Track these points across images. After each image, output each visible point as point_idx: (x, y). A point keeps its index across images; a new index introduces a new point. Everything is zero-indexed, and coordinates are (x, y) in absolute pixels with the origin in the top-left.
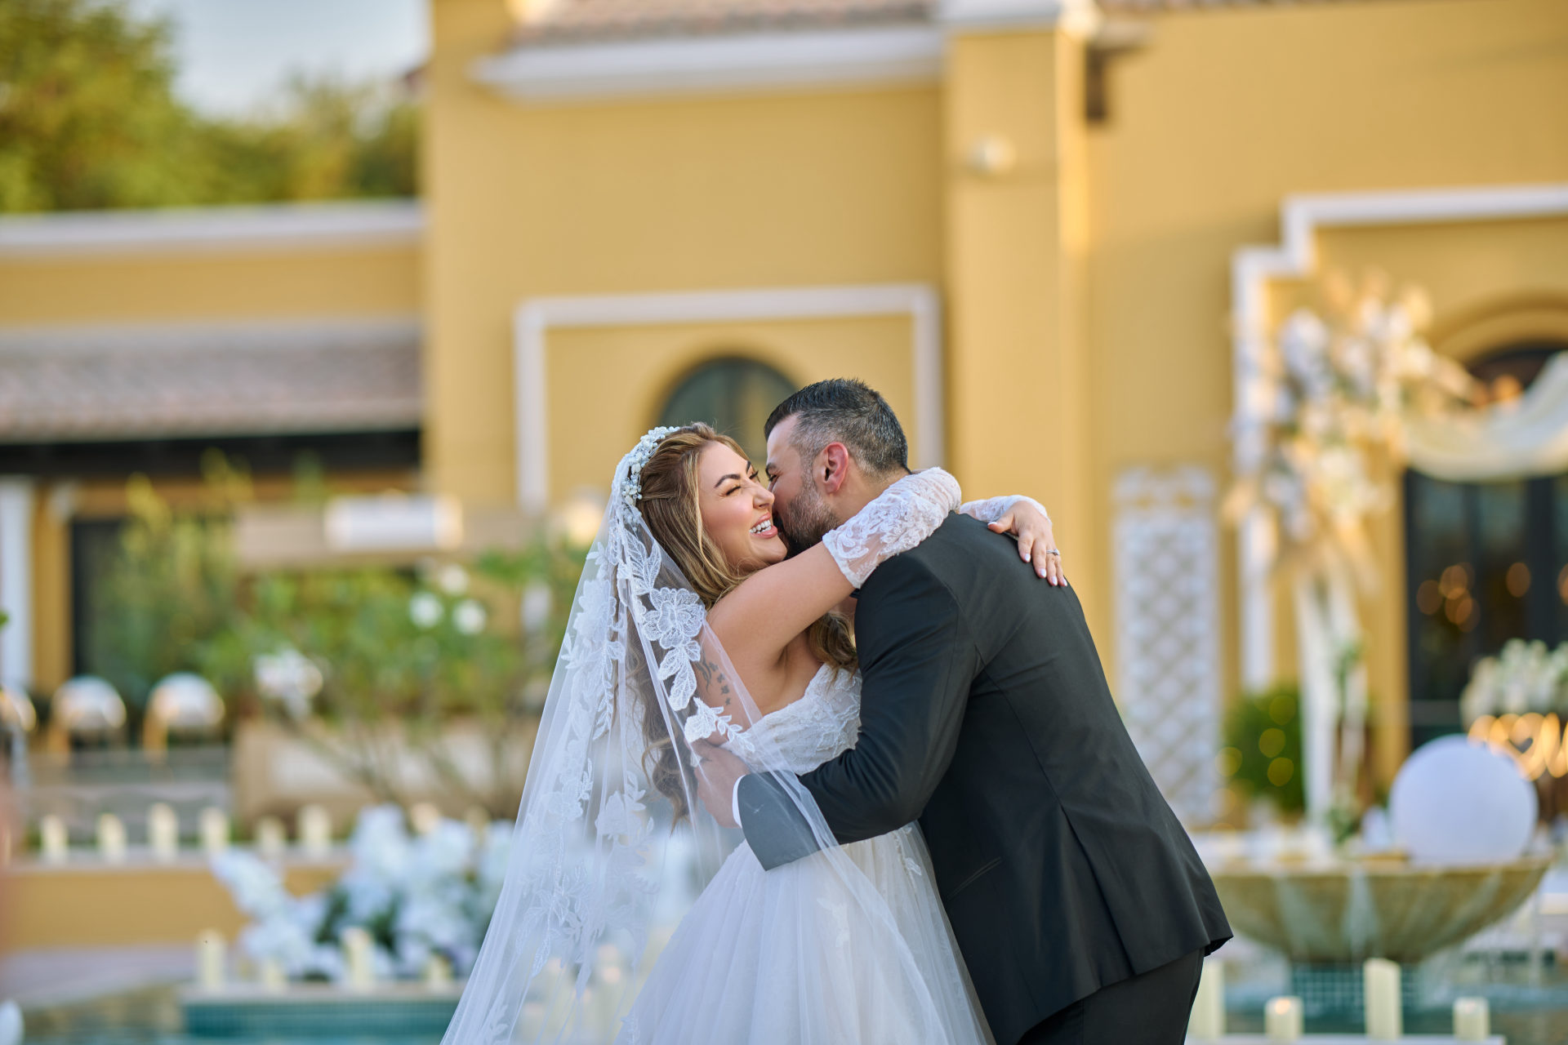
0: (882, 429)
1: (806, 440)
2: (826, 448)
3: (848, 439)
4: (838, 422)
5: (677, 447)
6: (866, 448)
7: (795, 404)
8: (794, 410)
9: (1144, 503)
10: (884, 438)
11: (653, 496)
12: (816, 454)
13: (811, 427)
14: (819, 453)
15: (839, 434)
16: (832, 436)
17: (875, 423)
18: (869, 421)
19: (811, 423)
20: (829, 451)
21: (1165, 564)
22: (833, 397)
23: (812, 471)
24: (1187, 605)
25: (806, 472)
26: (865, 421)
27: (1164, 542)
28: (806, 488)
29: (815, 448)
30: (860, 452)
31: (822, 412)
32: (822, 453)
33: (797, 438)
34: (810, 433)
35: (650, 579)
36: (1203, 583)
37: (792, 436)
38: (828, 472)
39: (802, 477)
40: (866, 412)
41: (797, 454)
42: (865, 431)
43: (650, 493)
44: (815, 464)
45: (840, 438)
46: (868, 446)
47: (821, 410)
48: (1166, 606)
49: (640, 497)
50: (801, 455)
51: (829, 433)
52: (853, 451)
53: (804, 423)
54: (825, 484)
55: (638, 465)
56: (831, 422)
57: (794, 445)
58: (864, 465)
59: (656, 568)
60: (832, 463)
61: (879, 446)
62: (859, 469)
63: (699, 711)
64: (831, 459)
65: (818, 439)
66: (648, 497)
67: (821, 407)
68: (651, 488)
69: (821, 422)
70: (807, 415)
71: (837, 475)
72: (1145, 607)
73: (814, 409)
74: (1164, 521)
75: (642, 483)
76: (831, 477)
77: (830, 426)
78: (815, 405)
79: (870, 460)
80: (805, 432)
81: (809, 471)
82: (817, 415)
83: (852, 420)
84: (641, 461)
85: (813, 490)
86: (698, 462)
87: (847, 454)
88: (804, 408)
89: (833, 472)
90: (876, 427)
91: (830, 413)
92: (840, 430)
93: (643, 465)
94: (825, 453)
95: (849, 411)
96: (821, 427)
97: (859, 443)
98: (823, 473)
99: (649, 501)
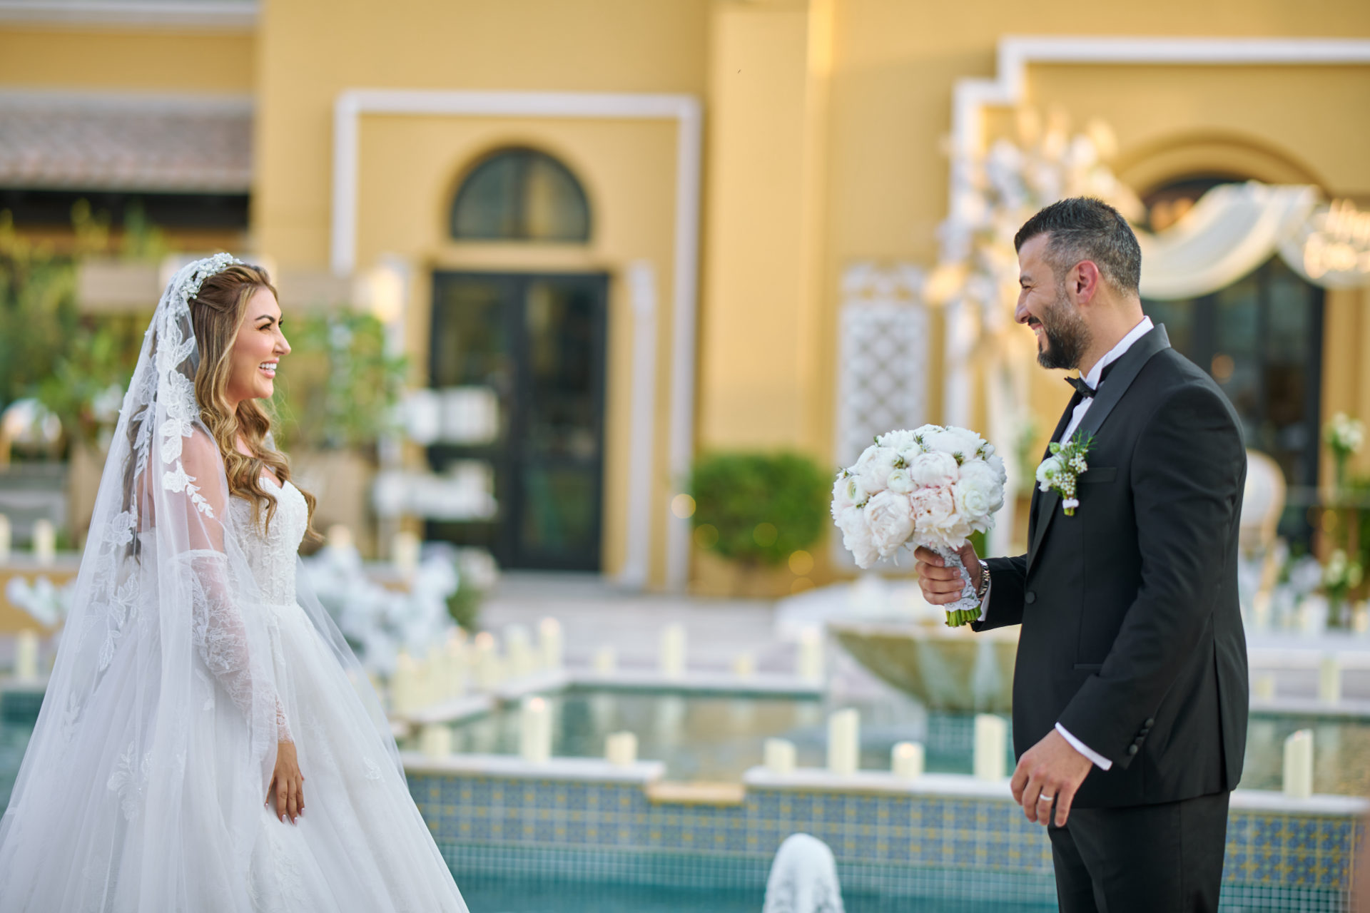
0: (1123, 244)
1: (1058, 257)
2: (1078, 265)
3: (1095, 256)
4: (1086, 241)
5: (242, 277)
6: (1111, 264)
7: (1045, 225)
8: (1045, 229)
9: (868, 294)
10: (1126, 253)
11: (206, 302)
12: (1068, 270)
13: (1062, 246)
14: (1071, 268)
15: (1088, 252)
16: (1082, 255)
17: (1117, 240)
18: (1113, 239)
19: (1061, 243)
20: (1080, 269)
21: (883, 348)
22: (1079, 218)
23: (1064, 285)
24: (900, 384)
25: (1059, 285)
26: (1108, 239)
27: (883, 329)
28: (1060, 298)
29: (1067, 265)
30: (1107, 267)
31: (1071, 233)
32: (1073, 270)
33: (1049, 256)
34: (1062, 251)
35: (175, 361)
36: (914, 366)
37: (1045, 253)
38: (1079, 285)
39: (1055, 290)
40: (1109, 230)
41: (1050, 269)
42: (1110, 248)
43: (204, 298)
44: (1067, 278)
45: (1088, 256)
46: (1113, 261)
47: (1069, 230)
48: (882, 383)
49: (195, 297)
50: (1054, 271)
51: (1079, 252)
52: (1101, 267)
53: (1055, 243)
54: (1077, 296)
55: (205, 273)
56: (1079, 242)
57: (1046, 261)
58: (1110, 278)
59: (184, 356)
60: (1082, 278)
61: (1123, 262)
62: (1106, 282)
63: (177, 471)
64: (1083, 275)
65: (1069, 257)
66: (201, 300)
67: (1070, 228)
68: (206, 296)
69: (1070, 243)
70: (1057, 235)
71: (1089, 289)
72: (863, 383)
73: (1063, 229)
74: (884, 310)
75: (202, 288)
76: (1083, 291)
77: (1080, 245)
78: (1064, 226)
79: (1116, 274)
80: (1057, 251)
81: (1062, 284)
82: (1067, 236)
83: (1099, 239)
84: (208, 272)
85: (1066, 300)
86: (253, 295)
87: (1097, 270)
88: (1054, 228)
89: (1085, 286)
90: (1119, 244)
91: (1078, 234)
92: (1088, 249)
93: (209, 275)
94: (1076, 270)
95: (1095, 231)
96: (1071, 246)
97: (1105, 260)
98: (1075, 286)
99: (201, 304)
